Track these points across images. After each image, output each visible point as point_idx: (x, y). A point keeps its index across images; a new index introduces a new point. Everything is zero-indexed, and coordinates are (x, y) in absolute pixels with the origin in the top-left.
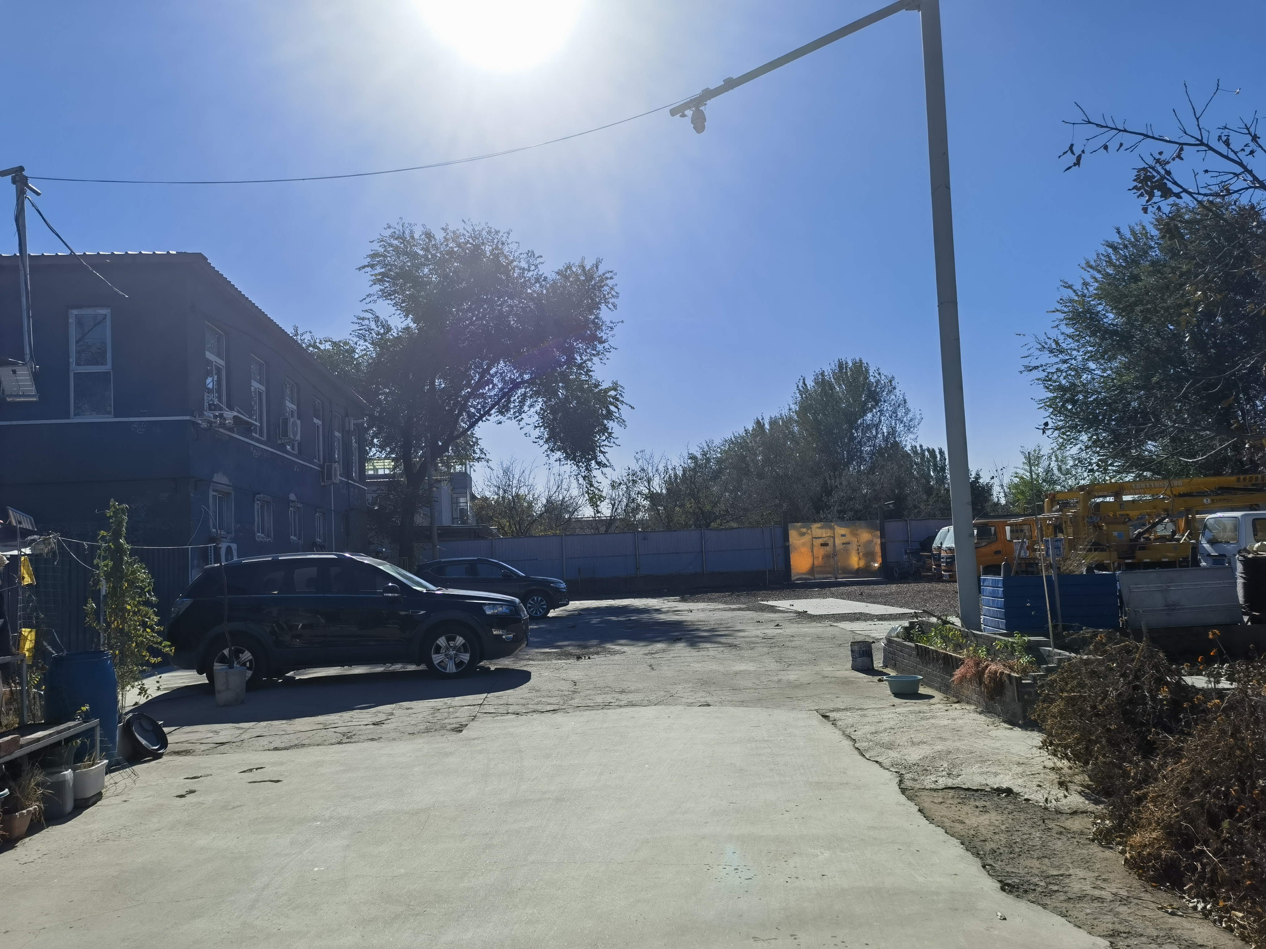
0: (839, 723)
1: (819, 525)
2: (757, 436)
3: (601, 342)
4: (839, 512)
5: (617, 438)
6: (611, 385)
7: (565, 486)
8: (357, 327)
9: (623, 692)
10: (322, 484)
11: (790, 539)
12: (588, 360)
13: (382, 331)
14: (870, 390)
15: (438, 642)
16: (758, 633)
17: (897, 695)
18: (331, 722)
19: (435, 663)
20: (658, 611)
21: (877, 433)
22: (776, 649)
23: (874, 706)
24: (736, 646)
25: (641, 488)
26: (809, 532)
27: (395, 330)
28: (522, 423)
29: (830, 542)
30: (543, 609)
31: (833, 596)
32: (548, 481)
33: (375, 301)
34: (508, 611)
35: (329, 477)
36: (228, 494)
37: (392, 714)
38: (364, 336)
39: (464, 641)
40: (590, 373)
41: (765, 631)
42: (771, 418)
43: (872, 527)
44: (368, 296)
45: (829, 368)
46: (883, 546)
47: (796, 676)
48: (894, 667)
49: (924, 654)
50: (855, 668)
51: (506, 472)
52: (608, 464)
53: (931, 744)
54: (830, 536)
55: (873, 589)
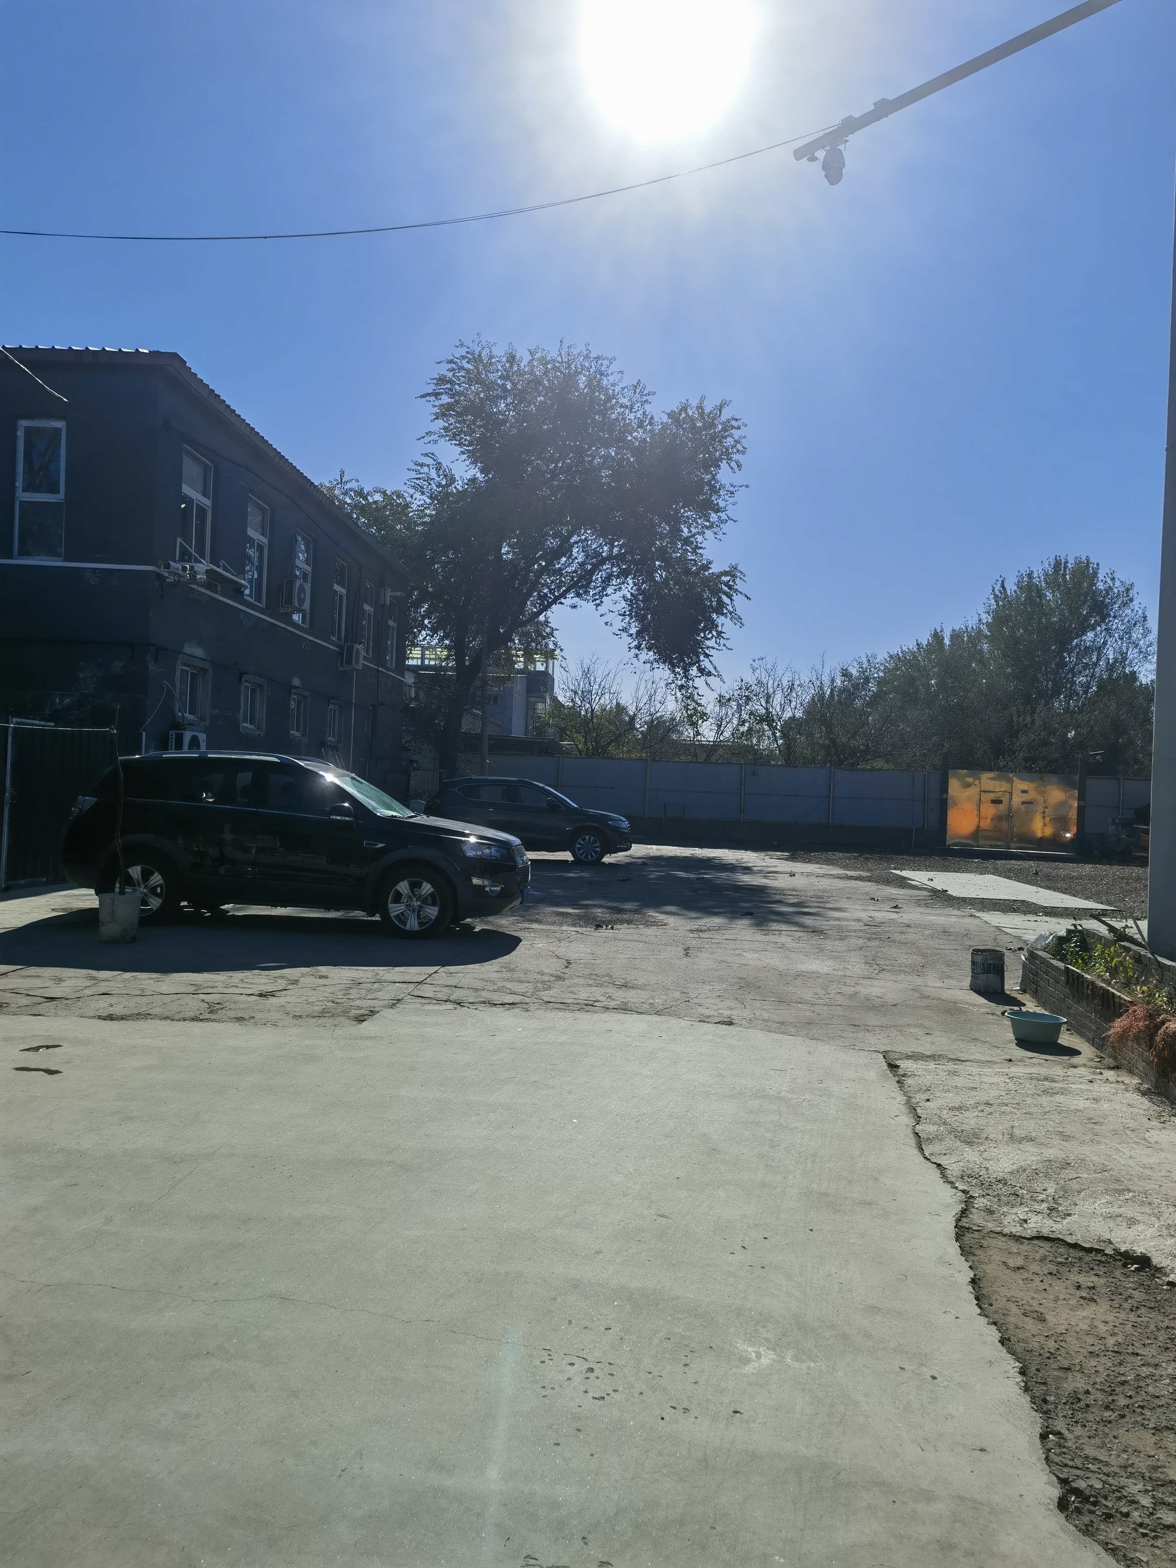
0: (909, 1081)
1: (991, 775)
2: (932, 653)
3: (718, 510)
4: (1026, 760)
5: (728, 639)
6: (728, 569)
7: (659, 697)
8: (414, 475)
9: (625, 986)
10: (340, 669)
11: (950, 790)
12: (698, 533)
13: (444, 482)
14: (1094, 600)
15: (398, 887)
16: (864, 915)
17: (1023, 1043)
18: (210, 984)
19: (393, 915)
20: (747, 870)
21: (1098, 660)
22: (875, 943)
23: (978, 1057)
24: (822, 932)
25: (757, 707)
26: (977, 782)
27: (460, 482)
28: (602, 609)
29: (1005, 799)
30: (596, 852)
31: (997, 872)
32: (637, 690)
33: (436, 442)
34: (498, 855)
35: (349, 661)
36: (205, 670)
37: (296, 982)
38: (422, 488)
39: (432, 890)
40: (698, 551)
41: (874, 914)
42: (953, 630)
43: (1068, 784)
44: (427, 434)
45: (1040, 567)
46: (1081, 810)
47: (882, 990)
48: (1035, 994)
49: (1074, 982)
50: (976, 988)
51: (586, 673)
52: (713, 671)
53: (1041, 1144)
54: (1006, 791)
55: (1057, 868)
